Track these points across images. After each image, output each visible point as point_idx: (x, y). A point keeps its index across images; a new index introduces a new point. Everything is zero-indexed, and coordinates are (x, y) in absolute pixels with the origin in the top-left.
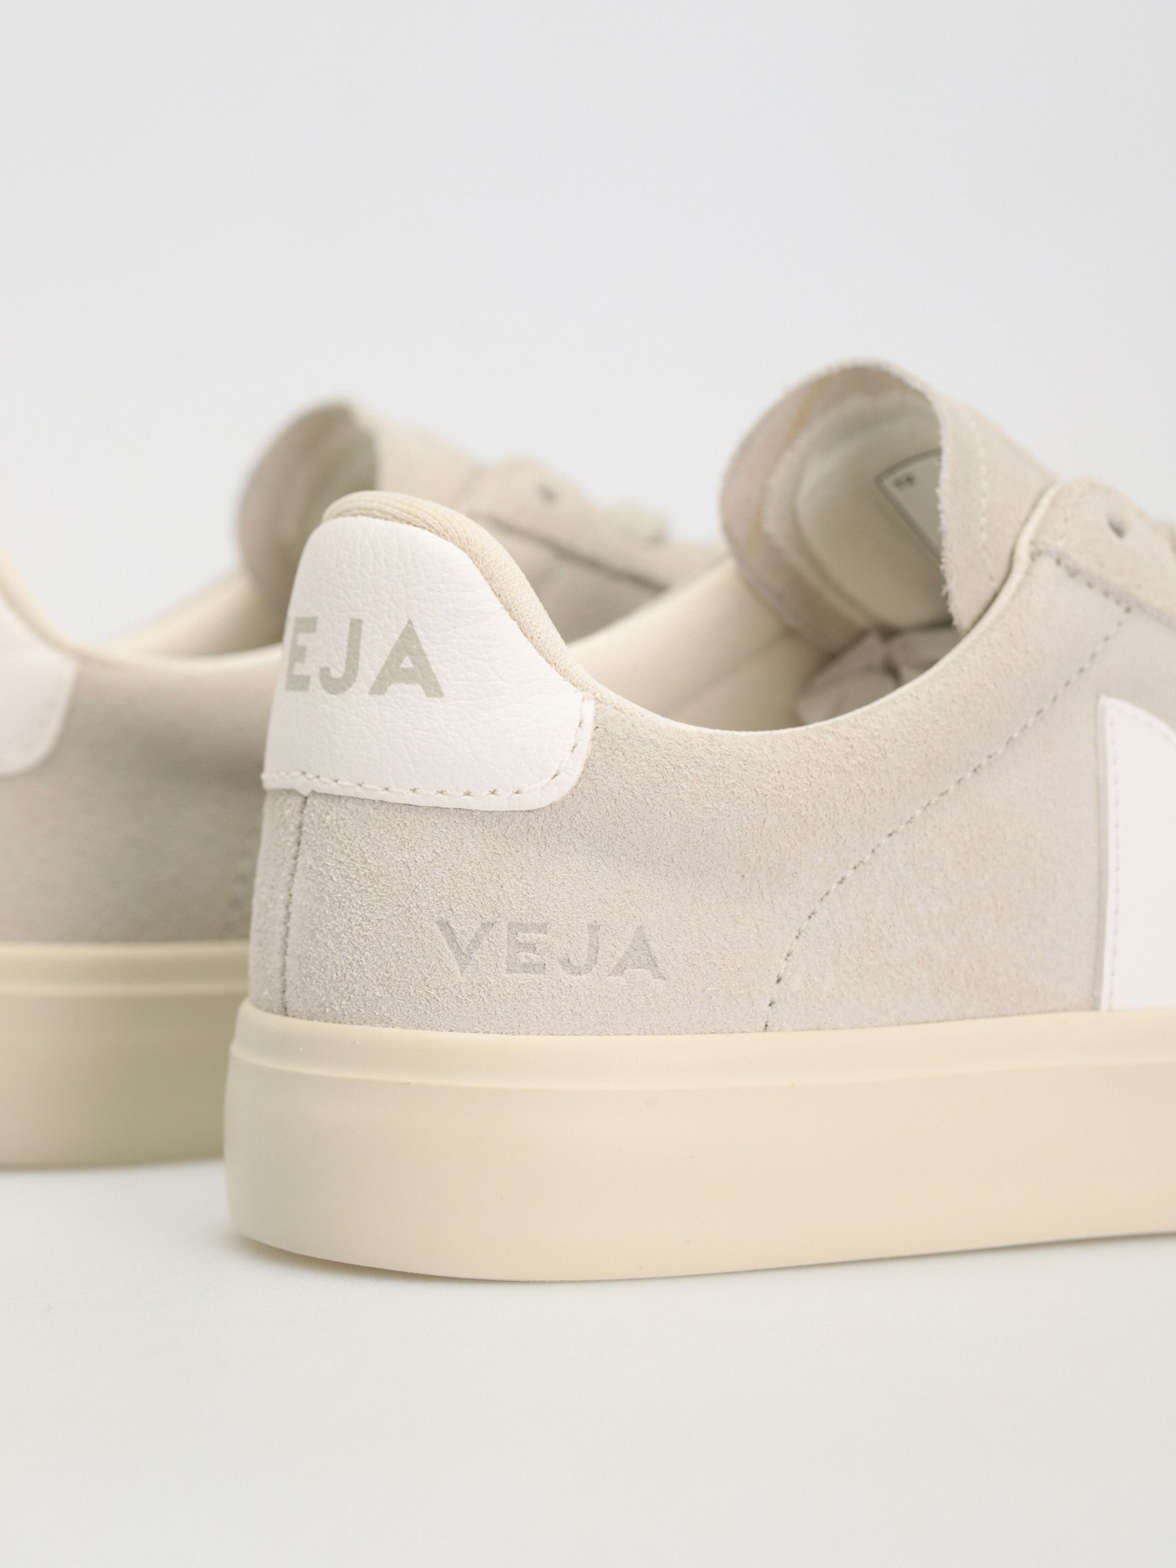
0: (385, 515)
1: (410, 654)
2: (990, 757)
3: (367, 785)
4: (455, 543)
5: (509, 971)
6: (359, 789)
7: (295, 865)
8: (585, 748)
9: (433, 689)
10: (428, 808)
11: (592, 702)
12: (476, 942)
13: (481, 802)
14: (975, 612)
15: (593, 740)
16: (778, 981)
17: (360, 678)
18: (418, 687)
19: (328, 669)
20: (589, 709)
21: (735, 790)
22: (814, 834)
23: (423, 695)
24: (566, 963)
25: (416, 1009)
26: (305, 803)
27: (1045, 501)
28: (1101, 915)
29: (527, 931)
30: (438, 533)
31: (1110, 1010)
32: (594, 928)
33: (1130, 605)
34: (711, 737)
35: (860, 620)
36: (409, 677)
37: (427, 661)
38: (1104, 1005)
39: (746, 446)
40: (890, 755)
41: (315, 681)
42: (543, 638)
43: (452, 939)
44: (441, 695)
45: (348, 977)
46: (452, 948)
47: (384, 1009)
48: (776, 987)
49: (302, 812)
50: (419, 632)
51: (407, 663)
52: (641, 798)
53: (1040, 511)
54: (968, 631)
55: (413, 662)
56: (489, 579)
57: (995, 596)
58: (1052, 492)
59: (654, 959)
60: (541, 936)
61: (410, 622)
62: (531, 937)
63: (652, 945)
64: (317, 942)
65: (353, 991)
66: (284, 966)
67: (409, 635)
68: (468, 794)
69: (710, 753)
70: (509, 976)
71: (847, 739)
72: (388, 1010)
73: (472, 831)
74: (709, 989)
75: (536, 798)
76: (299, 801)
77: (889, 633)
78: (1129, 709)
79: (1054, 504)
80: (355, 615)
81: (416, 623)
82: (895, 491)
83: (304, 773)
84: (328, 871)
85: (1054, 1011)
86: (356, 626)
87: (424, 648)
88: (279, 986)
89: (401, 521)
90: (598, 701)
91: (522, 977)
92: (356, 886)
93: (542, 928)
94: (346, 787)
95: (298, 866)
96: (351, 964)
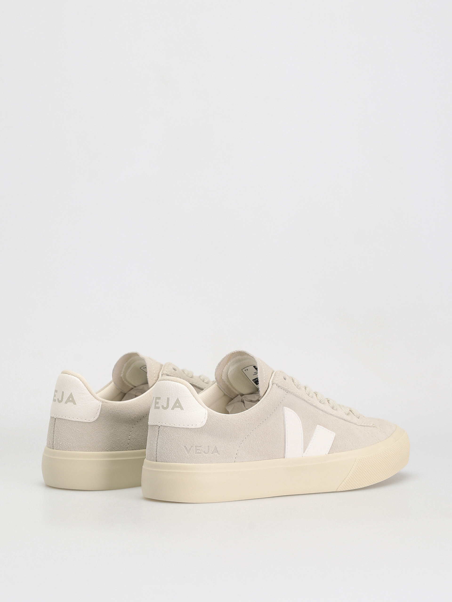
0: (172, 381)
1: (178, 403)
2: (267, 417)
3: (171, 424)
4: (184, 385)
5: (195, 453)
6: (170, 425)
7: (158, 437)
8: (206, 418)
9: (182, 409)
10: (181, 428)
11: (207, 410)
12: (190, 449)
13: (190, 427)
14: (264, 393)
15: (208, 416)
16: (236, 454)
17: (169, 407)
18: (179, 409)
19: (163, 406)
20: (207, 411)
21: (230, 424)
22: (242, 431)
23: (180, 410)
24: (204, 452)
25: (181, 460)
26: (159, 427)
27: (273, 374)
28: (285, 443)
29: (198, 447)
30: (181, 384)
31: (287, 458)
32: (209, 446)
33: (288, 392)
34: (225, 416)
35: (237, 393)
36: (178, 407)
37: (181, 404)
38: (286, 457)
39: (219, 364)
40: (253, 418)
41: (161, 407)
42: (199, 400)
43: (186, 448)
44: (183, 410)
45: (169, 455)
46: (186, 450)
47: (175, 460)
48: (236, 455)
49: (159, 429)
50: (179, 400)
51: (177, 405)
52: (215, 426)
53: (273, 376)
54: (263, 397)
55: (179, 404)
56: (190, 391)
57: (266, 391)
58: (274, 373)
59: (218, 451)
60: (200, 448)
61: (178, 398)
62: (199, 448)
63: (218, 449)
64: (163, 450)
65: (170, 457)
66: (157, 454)
67: (178, 400)
68: (188, 425)
69: (226, 418)
70: (195, 454)
71: (246, 415)
72: (176, 460)
73: (189, 431)
74: (226, 456)
75: (199, 425)
76: (158, 427)
77: (242, 395)
78: (288, 409)
79: (275, 375)
80: (168, 397)
81: (179, 398)
82: (244, 372)
83: (159, 422)
84: (165, 438)
85: (278, 458)
86: (168, 399)
87: (180, 402)
88: (155, 457)
89: (175, 382)
90: (208, 410)
91: (198, 455)
92: (170, 440)
93: (201, 447)
94: (167, 425)
95: (159, 438)
96: (169, 453)
